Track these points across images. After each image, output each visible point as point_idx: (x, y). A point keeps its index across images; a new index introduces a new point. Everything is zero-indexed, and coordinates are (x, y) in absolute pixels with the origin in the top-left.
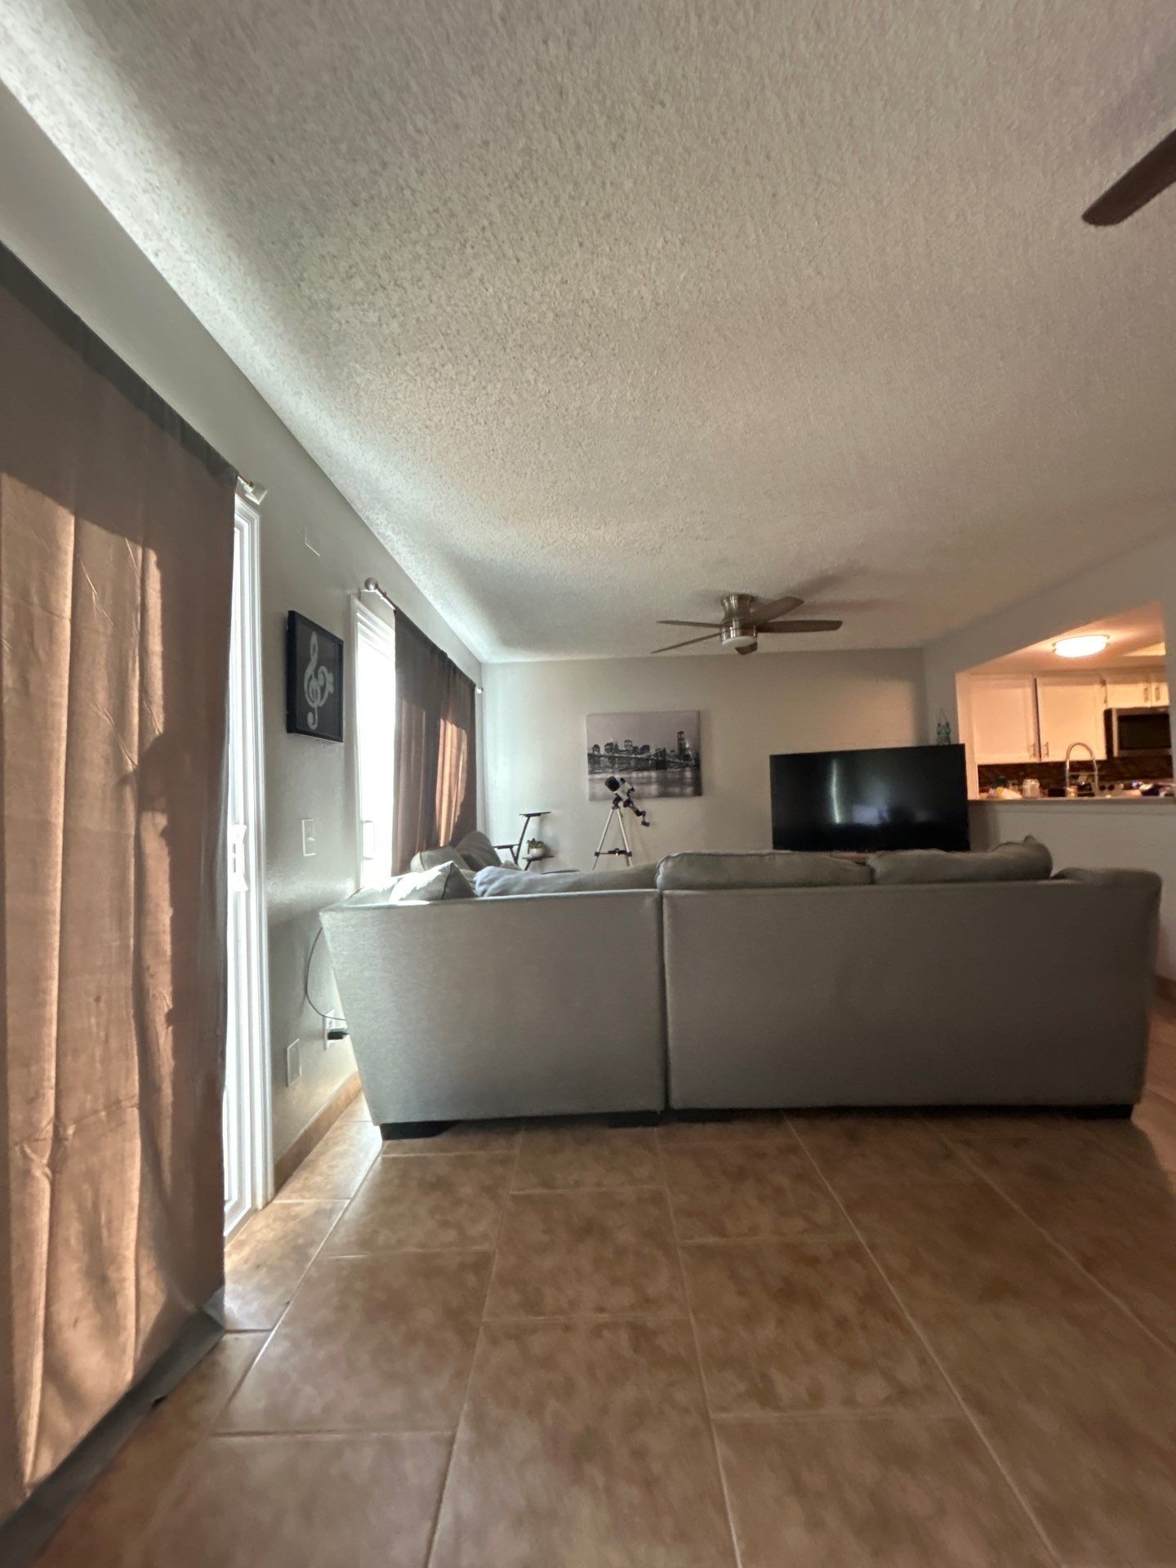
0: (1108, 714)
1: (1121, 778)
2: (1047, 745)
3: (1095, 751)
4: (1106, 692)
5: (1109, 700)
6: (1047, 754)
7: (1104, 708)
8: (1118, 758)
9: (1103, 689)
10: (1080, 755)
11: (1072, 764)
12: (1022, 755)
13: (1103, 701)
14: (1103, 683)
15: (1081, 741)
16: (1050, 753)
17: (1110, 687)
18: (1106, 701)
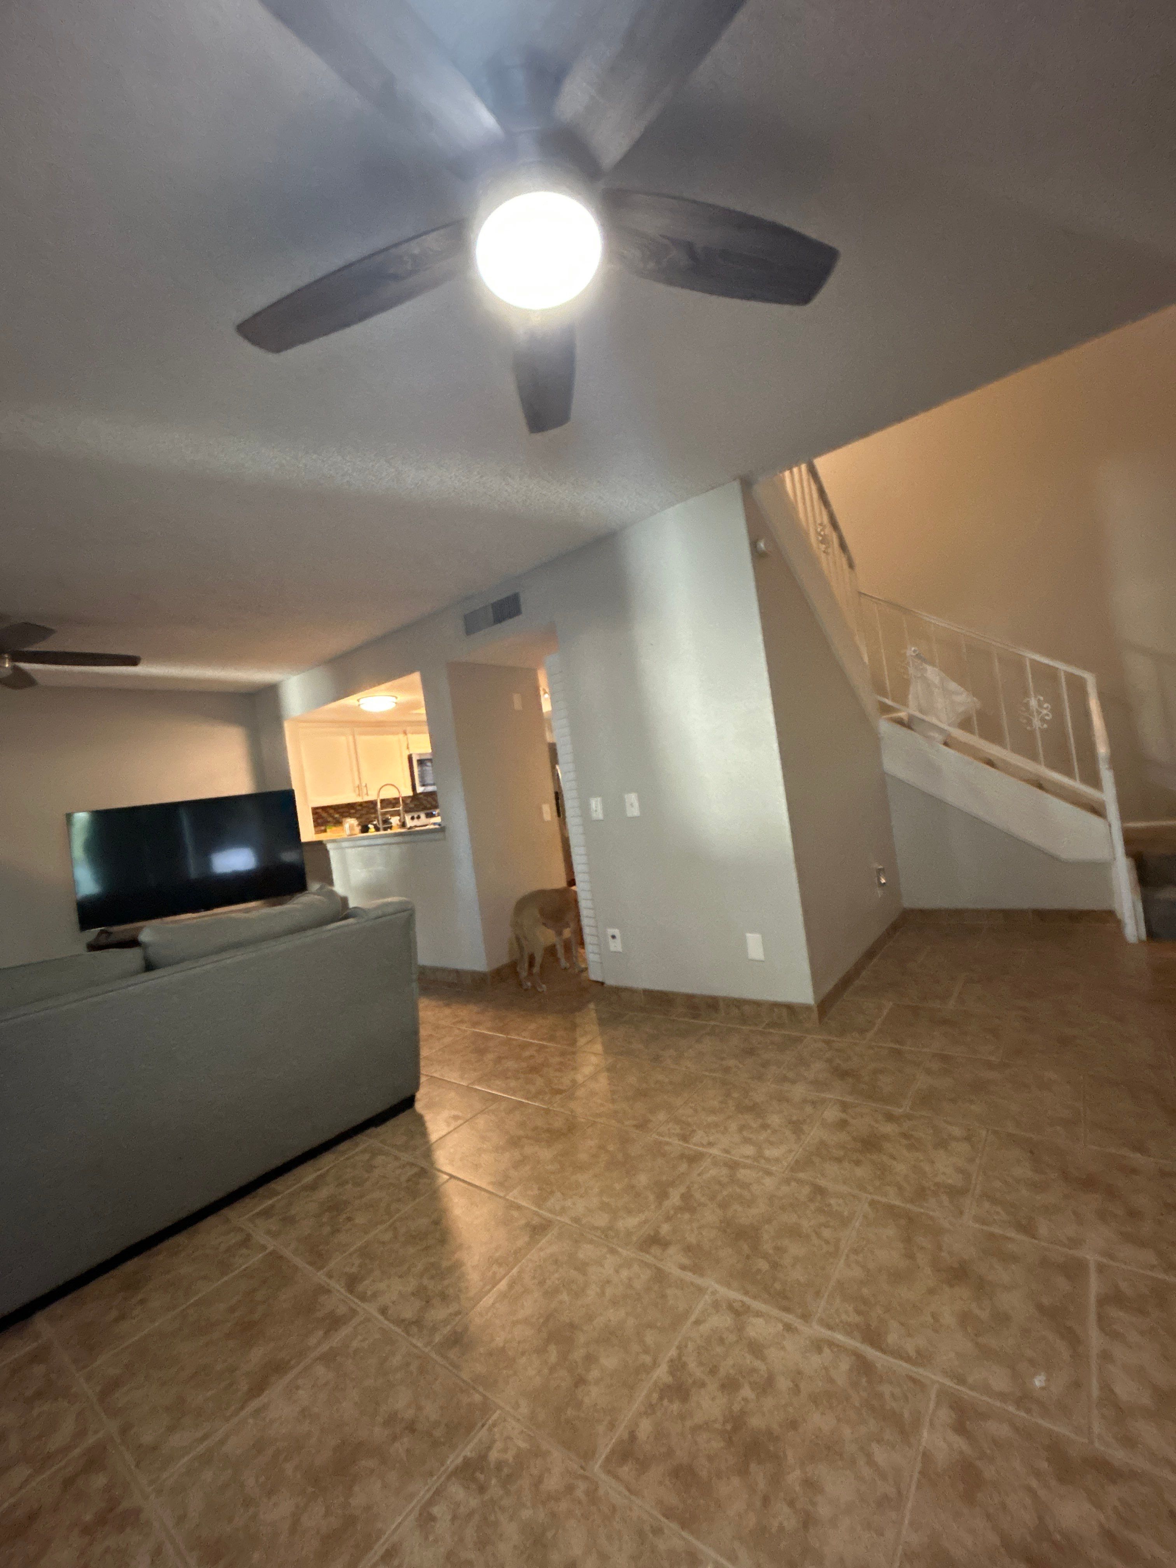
0: (410, 758)
1: (424, 809)
2: (366, 786)
3: (402, 789)
4: (407, 738)
5: (410, 746)
6: (367, 794)
7: (409, 754)
8: (421, 794)
9: (406, 736)
10: (389, 794)
11: (382, 801)
12: (349, 797)
13: (406, 747)
14: (405, 733)
15: (393, 783)
16: (369, 793)
17: (410, 736)
18: (408, 748)
